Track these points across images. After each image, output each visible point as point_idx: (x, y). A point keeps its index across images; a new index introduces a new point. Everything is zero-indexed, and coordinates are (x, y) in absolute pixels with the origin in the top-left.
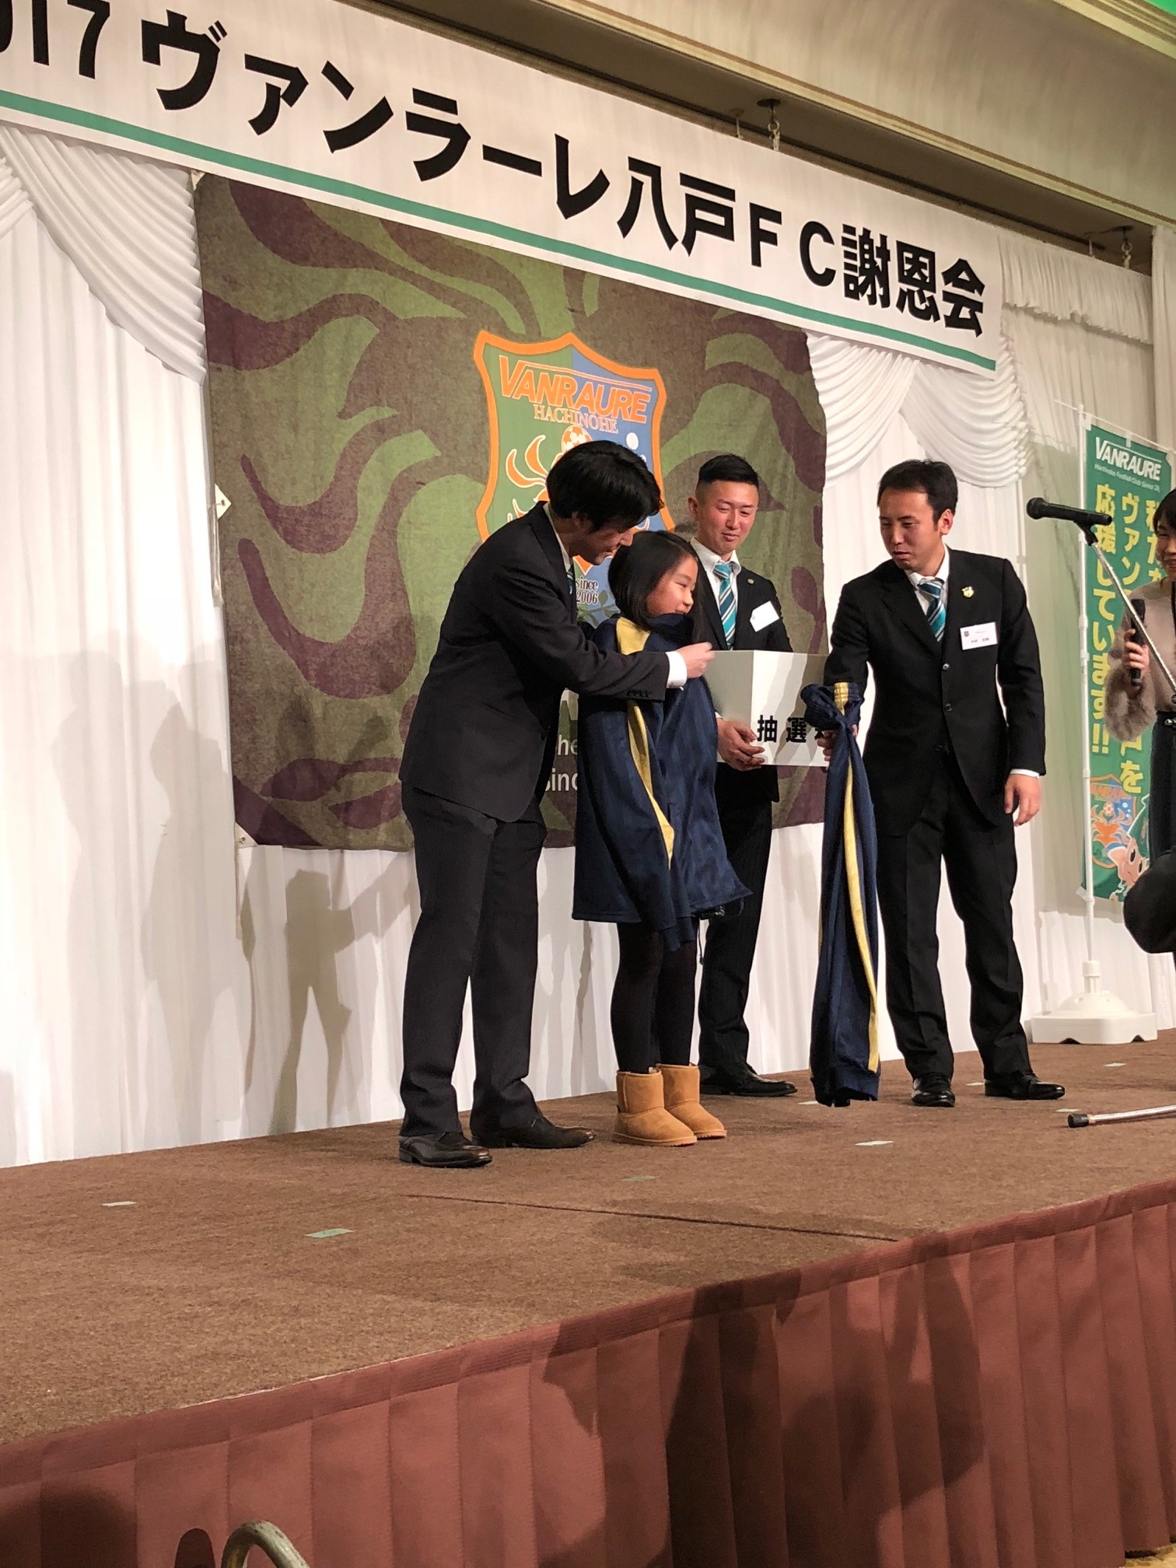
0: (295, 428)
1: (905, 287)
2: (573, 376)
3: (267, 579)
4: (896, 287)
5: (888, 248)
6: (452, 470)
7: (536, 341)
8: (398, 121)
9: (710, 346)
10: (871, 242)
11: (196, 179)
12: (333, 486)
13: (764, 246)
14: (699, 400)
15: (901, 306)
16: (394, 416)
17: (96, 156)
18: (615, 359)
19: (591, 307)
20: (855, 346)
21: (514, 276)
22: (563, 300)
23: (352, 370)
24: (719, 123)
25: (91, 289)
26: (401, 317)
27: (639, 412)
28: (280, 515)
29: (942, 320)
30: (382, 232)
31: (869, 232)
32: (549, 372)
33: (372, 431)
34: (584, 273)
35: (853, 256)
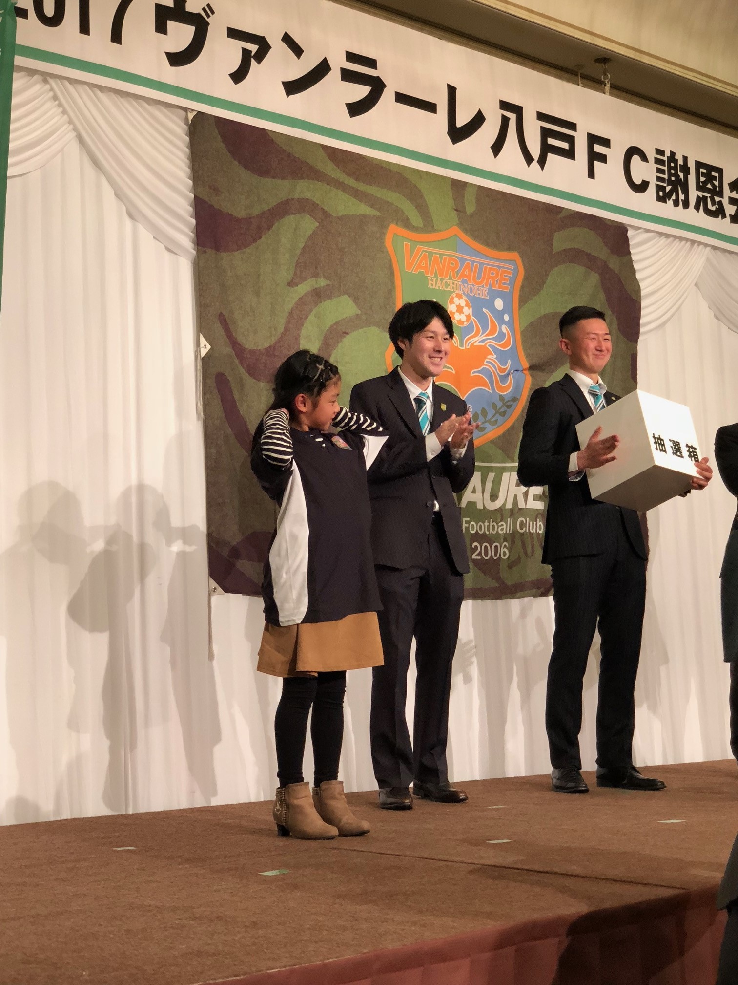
0: (257, 294)
1: (701, 194)
2: (457, 257)
3: (235, 401)
4: (694, 194)
5: (689, 166)
6: (368, 323)
7: (430, 232)
8: (334, 75)
9: (557, 236)
10: (676, 161)
11: (191, 116)
12: (283, 335)
13: (597, 164)
14: (547, 275)
15: (697, 208)
16: (327, 285)
17: (122, 100)
18: (487, 244)
19: (470, 208)
20: (664, 237)
21: (415, 186)
22: (451, 203)
23: (298, 252)
24: (566, 75)
25: (117, 195)
26: (334, 215)
27: (504, 283)
28: (245, 356)
29: (728, 219)
30: (322, 153)
31: (675, 154)
32: (439, 254)
33: (312, 296)
34: (465, 184)
35: (663, 172)
